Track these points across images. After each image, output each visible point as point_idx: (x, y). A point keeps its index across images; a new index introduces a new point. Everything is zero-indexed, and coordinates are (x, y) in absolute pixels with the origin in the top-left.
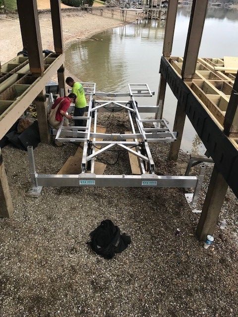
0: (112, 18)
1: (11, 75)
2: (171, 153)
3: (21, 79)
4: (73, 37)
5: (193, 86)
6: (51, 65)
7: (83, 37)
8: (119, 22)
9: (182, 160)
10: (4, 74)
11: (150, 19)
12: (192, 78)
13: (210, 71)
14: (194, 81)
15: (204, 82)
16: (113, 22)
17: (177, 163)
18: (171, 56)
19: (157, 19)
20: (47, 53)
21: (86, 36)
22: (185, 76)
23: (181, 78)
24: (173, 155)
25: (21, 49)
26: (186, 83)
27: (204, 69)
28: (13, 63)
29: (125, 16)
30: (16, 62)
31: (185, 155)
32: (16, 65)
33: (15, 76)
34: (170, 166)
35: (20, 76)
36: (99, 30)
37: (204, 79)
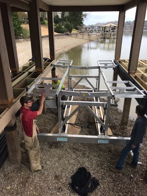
0: (83, 38)
1: (24, 73)
2: (123, 120)
3: (30, 75)
4: (60, 50)
5: (136, 77)
6: (48, 66)
7: (66, 50)
8: (87, 41)
9: (130, 125)
10: (20, 72)
11: (104, 38)
12: (135, 73)
13: (146, 68)
14: (136, 74)
15: (143, 75)
16: (83, 40)
17: (127, 127)
18: (120, 59)
19: (109, 38)
20: (45, 59)
21: (68, 49)
22: (130, 71)
23: (128, 72)
24: (125, 121)
25: (31, 57)
26: (131, 75)
27: (142, 66)
28: (26, 66)
29: (90, 37)
30: (28, 65)
31: (132, 121)
32: (28, 67)
33: (27, 73)
34: (123, 129)
35: (30, 73)
36: (75, 46)
37: (143, 73)
